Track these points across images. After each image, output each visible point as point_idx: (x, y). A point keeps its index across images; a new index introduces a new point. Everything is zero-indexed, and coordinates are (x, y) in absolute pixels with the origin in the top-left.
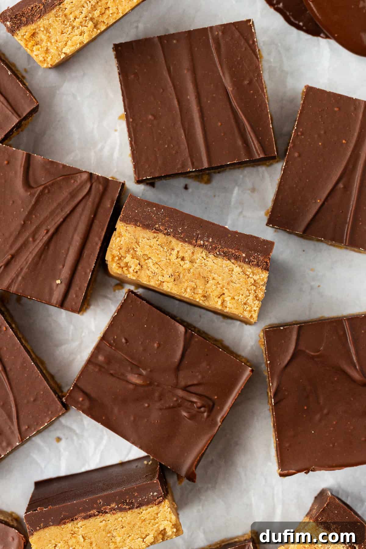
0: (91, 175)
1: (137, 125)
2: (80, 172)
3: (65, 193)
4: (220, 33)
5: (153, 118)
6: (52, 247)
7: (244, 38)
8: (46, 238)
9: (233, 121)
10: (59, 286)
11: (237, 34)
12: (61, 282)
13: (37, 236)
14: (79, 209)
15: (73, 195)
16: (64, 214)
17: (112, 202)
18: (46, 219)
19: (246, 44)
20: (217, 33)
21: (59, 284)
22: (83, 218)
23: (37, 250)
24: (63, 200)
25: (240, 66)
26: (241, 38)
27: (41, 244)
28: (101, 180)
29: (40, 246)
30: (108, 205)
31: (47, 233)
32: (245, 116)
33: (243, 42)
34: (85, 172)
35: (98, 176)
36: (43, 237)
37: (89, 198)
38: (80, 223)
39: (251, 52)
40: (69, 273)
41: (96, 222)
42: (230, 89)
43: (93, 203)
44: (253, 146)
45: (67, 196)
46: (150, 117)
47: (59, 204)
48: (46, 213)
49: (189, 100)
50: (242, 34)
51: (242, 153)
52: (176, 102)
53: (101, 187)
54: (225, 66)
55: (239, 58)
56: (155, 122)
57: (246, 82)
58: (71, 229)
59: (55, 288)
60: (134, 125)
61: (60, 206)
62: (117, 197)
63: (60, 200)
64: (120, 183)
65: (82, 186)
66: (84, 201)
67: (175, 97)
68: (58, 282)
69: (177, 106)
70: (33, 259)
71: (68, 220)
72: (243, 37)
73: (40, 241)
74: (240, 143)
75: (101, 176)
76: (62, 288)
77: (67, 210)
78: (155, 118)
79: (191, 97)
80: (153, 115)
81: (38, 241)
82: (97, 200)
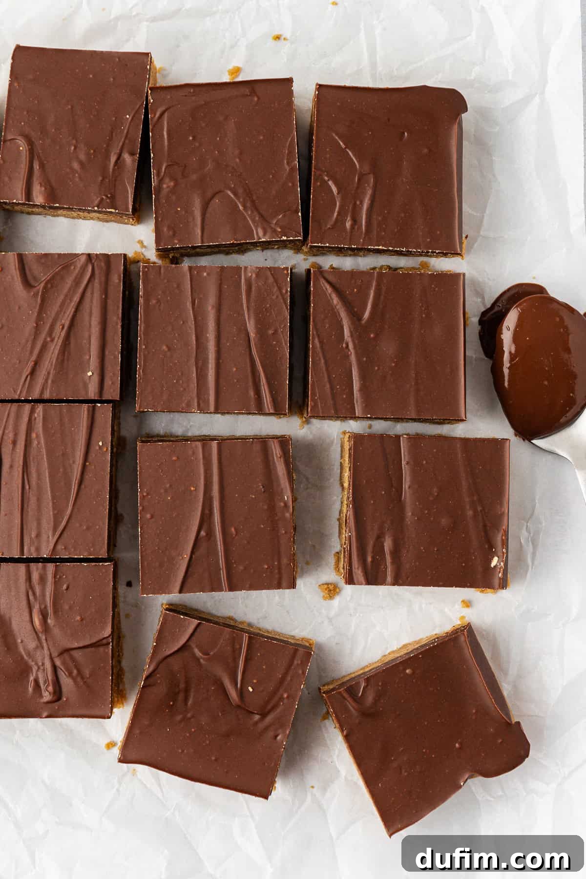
0: (89, 255)
1: (149, 353)
2: (77, 255)
3: (68, 282)
4: (254, 276)
5: (166, 350)
6: (72, 341)
7: (278, 286)
8: (63, 334)
9: (249, 369)
10: (92, 378)
11: (271, 280)
12: (93, 373)
13: (54, 335)
14: (88, 294)
15: (77, 282)
16: (73, 304)
17: (120, 276)
18: (58, 314)
19: (278, 293)
20: (250, 274)
21: (91, 376)
22: (95, 301)
23: (58, 347)
24: (70, 289)
25: (268, 314)
26: (275, 284)
27: (60, 341)
28: (101, 257)
29: (60, 344)
30: (116, 279)
31: (63, 328)
32: (263, 367)
33: (276, 289)
34: (82, 254)
35: (97, 254)
36: (59, 335)
37: (94, 279)
38: (93, 308)
39: (282, 301)
40: (98, 361)
41: (110, 302)
42: (252, 335)
43: (100, 283)
44: (265, 398)
45: (72, 285)
46: (164, 347)
47: (66, 296)
48: (56, 308)
49: (207, 337)
50: (276, 281)
51: (252, 403)
52: (194, 338)
53: (103, 264)
54: (252, 312)
55: (268, 305)
56: (169, 353)
57: (271, 332)
58: (87, 318)
59: (88, 381)
60: (146, 352)
61: (68, 297)
62: (122, 270)
63: (65, 291)
64: (121, 254)
65: (84, 269)
66: (90, 286)
67: (194, 333)
68: (90, 374)
69: (195, 342)
70: (57, 359)
71: (81, 308)
72: (277, 284)
73: (59, 338)
74: (252, 393)
75: (100, 254)
76: (96, 379)
77: (76, 298)
78: (169, 349)
79: (211, 336)
80: (167, 346)
81: (56, 339)
82: (103, 279)
